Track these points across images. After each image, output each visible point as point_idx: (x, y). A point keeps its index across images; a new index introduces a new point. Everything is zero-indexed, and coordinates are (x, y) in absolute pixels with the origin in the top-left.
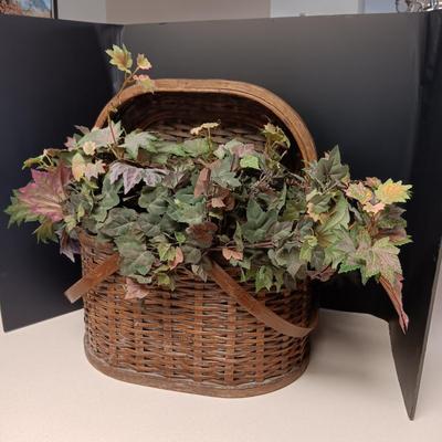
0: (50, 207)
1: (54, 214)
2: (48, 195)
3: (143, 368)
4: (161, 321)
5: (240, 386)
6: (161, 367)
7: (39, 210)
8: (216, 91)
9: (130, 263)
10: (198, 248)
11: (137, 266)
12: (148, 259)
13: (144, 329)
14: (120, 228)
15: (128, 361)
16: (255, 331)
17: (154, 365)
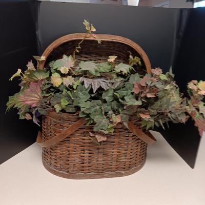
0: (32, 100)
1: (33, 104)
2: (33, 94)
3: (88, 171)
4: (98, 149)
5: (131, 170)
6: (96, 169)
7: (26, 102)
8: (111, 40)
9: (98, 125)
10: (126, 114)
11: (102, 126)
12: (106, 122)
13: (89, 154)
14: (93, 110)
15: (80, 170)
16: (137, 146)
17: (93, 169)
